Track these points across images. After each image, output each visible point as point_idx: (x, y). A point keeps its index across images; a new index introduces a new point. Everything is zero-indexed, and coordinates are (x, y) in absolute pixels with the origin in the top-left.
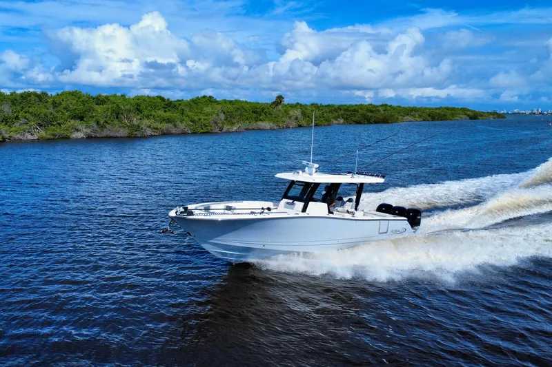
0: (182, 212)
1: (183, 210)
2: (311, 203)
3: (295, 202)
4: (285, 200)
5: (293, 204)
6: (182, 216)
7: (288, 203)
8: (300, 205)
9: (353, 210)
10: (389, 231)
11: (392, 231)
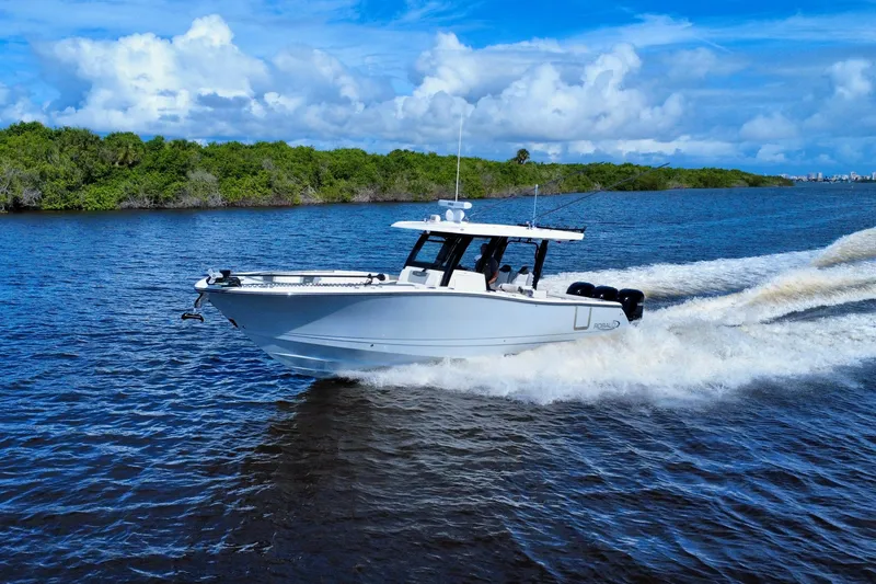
0: (218, 280)
1: (220, 276)
2: (456, 272)
3: (429, 271)
4: (409, 269)
5: (423, 274)
6: (218, 286)
7: (415, 273)
8: (436, 276)
9: (530, 288)
10: (592, 325)
11: (596, 326)
